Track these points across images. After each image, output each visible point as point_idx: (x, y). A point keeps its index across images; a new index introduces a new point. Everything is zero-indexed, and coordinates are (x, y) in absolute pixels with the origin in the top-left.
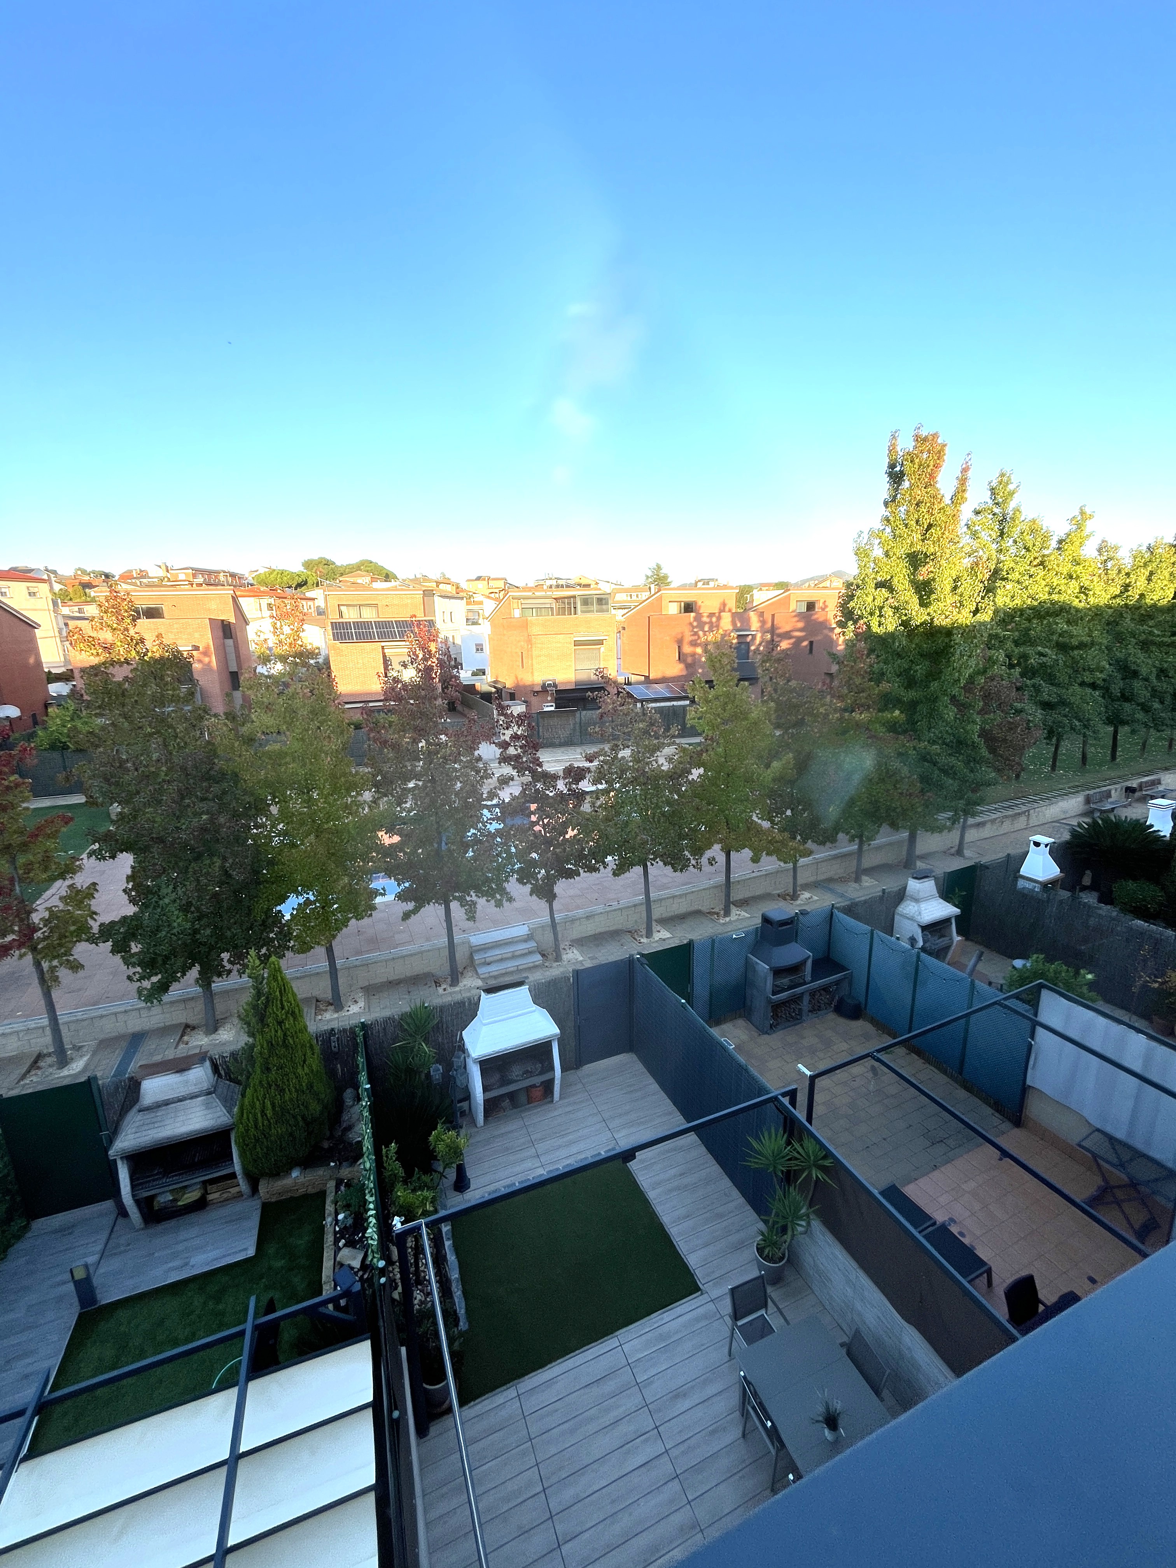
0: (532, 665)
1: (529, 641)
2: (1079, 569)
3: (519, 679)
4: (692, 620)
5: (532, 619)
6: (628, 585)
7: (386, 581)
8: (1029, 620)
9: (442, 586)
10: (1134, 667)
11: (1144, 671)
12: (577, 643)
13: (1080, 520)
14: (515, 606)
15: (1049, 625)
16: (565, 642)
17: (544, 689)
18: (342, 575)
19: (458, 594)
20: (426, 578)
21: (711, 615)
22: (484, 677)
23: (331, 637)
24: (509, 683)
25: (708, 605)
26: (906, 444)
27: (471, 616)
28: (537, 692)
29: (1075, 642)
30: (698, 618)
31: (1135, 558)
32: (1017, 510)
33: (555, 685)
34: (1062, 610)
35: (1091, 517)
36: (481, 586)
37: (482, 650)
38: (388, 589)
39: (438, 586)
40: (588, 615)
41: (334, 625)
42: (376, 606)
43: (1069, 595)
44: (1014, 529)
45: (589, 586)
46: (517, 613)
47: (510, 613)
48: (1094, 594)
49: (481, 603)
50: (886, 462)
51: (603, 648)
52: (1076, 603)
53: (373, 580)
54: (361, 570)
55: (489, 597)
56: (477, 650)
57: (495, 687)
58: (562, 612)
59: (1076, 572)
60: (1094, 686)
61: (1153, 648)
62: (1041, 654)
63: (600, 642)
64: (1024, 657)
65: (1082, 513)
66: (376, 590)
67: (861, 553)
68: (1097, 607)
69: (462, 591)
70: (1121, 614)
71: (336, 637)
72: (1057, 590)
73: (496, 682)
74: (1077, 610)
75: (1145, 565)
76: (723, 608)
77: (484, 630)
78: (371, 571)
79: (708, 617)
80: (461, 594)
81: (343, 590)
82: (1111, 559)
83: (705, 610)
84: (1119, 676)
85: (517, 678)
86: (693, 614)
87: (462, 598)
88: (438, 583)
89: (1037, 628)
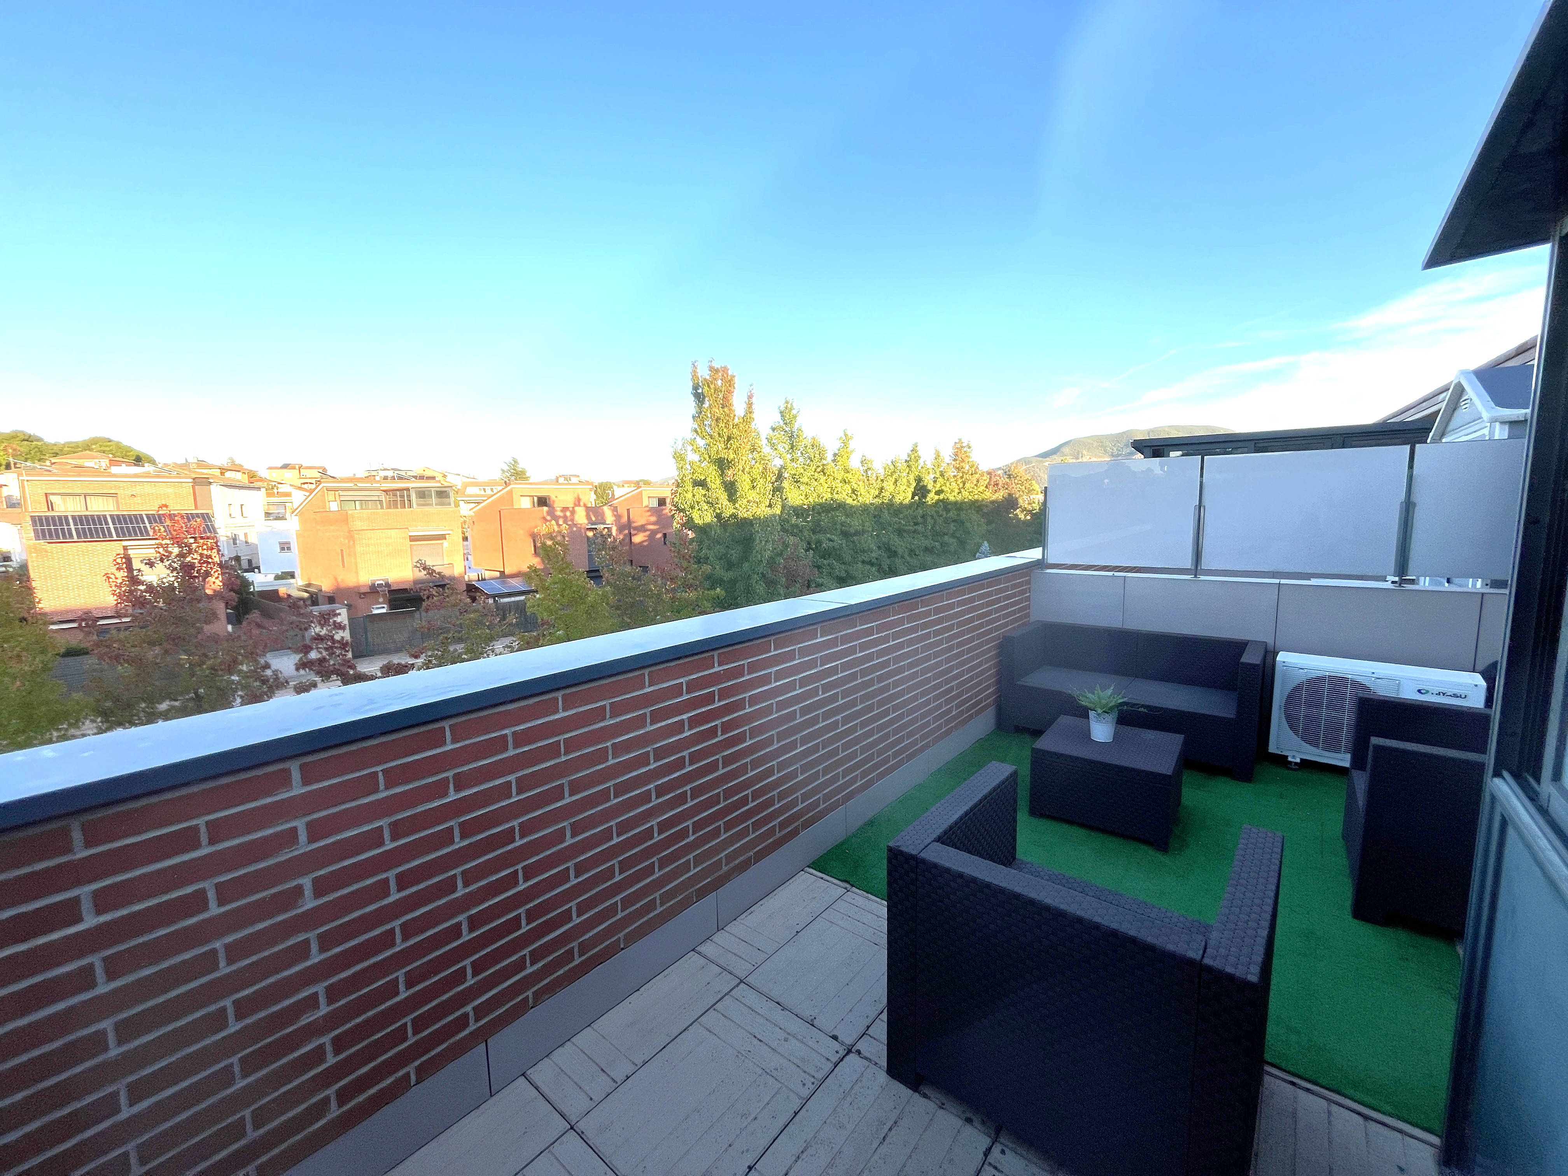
0: (356, 563)
1: (351, 536)
2: (849, 476)
3: (339, 580)
4: (545, 514)
5: (355, 511)
6: (480, 479)
7: (135, 465)
8: (819, 513)
9: (228, 474)
10: (894, 548)
11: (900, 551)
12: (413, 539)
13: (846, 440)
14: (332, 498)
15: (833, 517)
16: (397, 537)
17: (374, 591)
18: (56, 455)
19: (253, 481)
20: (201, 464)
21: (565, 509)
22: (292, 581)
23: (32, 534)
24: (326, 585)
25: (562, 499)
26: (704, 373)
27: (273, 510)
28: (364, 594)
29: (852, 531)
30: (552, 513)
31: (885, 469)
32: (799, 430)
33: (387, 585)
34: (841, 506)
35: (852, 438)
36: (291, 476)
37: (289, 549)
38: (136, 476)
39: (222, 474)
40: (426, 509)
41: (37, 521)
42: (114, 495)
43: (844, 496)
44: (800, 444)
45: (433, 478)
46: (334, 506)
47: (325, 507)
48: (861, 495)
49: (288, 495)
50: (690, 384)
51: (445, 543)
52: (849, 501)
53: (112, 463)
54: (91, 450)
55: (300, 488)
56: (283, 549)
57: (306, 591)
58: (393, 504)
59: (847, 477)
60: (872, 564)
61: (905, 535)
62: (831, 540)
63: (443, 537)
64: (819, 542)
65: (846, 435)
66: (115, 476)
67: (679, 457)
68: (865, 505)
69: (261, 480)
70: (881, 509)
71: (40, 535)
72: (836, 491)
73: (309, 585)
74: (852, 507)
75: (892, 475)
76: (578, 502)
77: (291, 527)
78: (110, 451)
79: (562, 511)
80: (257, 484)
81: (54, 475)
82: (869, 469)
83: (558, 506)
84: (886, 555)
85: (336, 579)
86: (545, 509)
87: (259, 489)
88: (223, 471)
89: (825, 520)
